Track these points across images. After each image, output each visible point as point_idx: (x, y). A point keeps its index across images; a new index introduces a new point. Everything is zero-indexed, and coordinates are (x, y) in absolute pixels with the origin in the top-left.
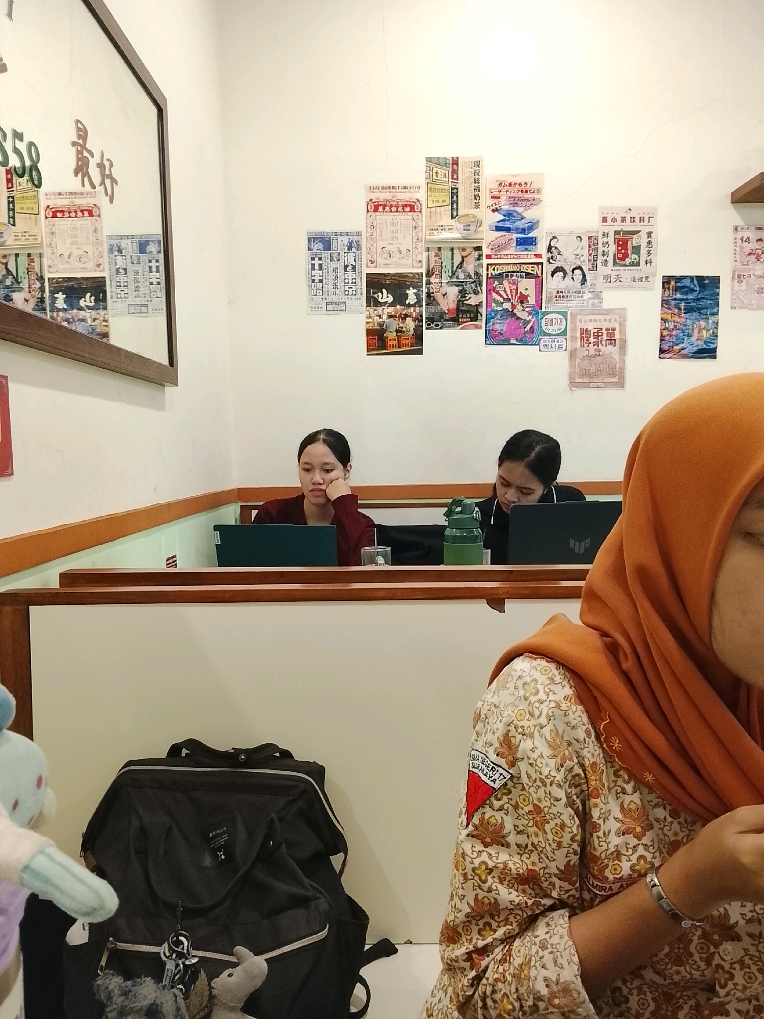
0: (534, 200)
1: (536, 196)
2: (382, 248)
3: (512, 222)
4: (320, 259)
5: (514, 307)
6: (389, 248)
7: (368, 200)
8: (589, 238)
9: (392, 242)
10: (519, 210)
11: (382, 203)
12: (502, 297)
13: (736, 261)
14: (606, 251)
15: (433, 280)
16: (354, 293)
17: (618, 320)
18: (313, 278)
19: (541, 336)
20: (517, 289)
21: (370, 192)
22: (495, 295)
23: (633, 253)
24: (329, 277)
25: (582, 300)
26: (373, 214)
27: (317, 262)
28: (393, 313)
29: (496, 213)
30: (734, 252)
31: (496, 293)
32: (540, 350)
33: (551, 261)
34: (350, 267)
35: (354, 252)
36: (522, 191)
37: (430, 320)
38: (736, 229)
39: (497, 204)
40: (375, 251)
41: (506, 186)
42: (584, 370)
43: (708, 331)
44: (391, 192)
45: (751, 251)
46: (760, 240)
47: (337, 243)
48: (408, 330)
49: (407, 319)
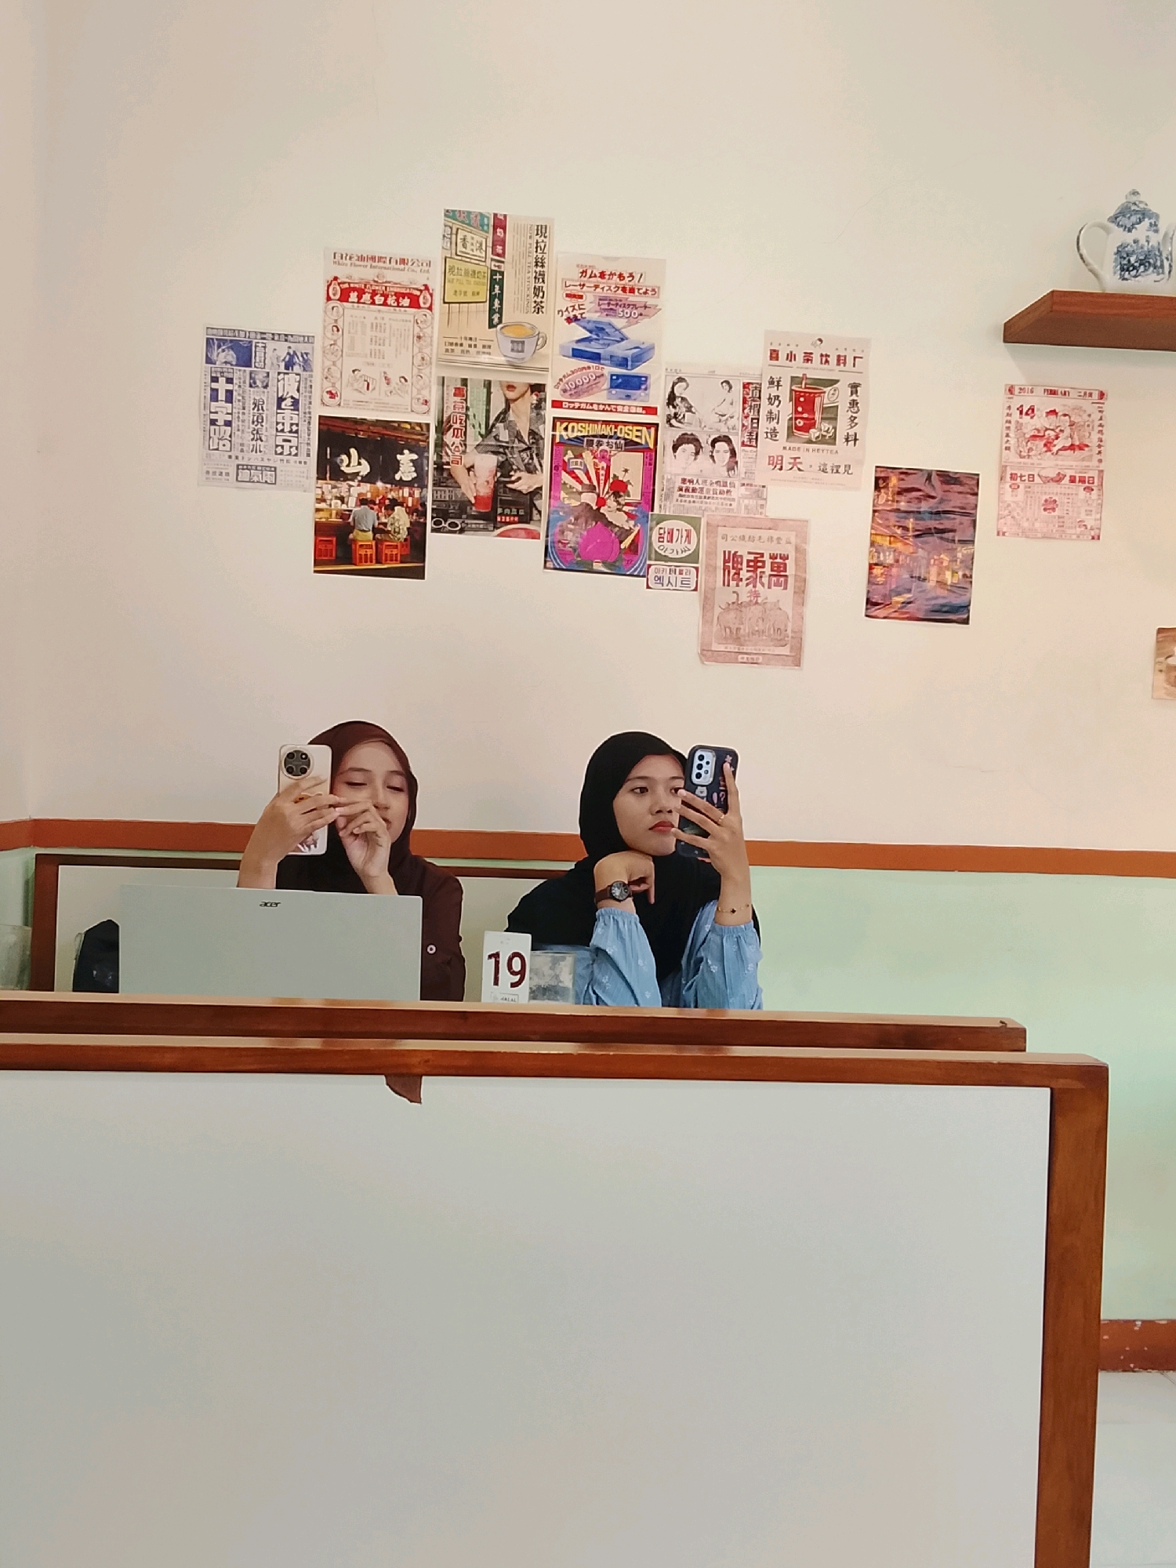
0: (645, 307)
1: (649, 300)
2: (354, 371)
3: (604, 344)
4: (230, 381)
5: (601, 502)
6: (366, 371)
7: (330, 278)
8: (746, 386)
9: (372, 360)
10: (618, 323)
11: (357, 286)
12: (581, 482)
13: (1007, 448)
14: (775, 412)
15: (449, 438)
16: (294, 451)
17: (793, 540)
18: (213, 416)
19: (650, 559)
20: (608, 467)
21: (335, 263)
22: (565, 477)
23: (822, 419)
24: (246, 417)
25: (729, 499)
26: (338, 304)
27: (222, 386)
28: (369, 496)
29: (573, 324)
30: (1005, 432)
31: (569, 474)
32: (648, 587)
33: (673, 422)
34: (289, 401)
35: (297, 374)
36: (624, 289)
37: (441, 514)
38: (1011, 390)
39: (576, 307)
40: (339, 376)
41: (595, 276)
42: (728, 630)
43: (954, 572)
44: (375, 267)
45: (1036, 433)
46: (1054, 412)
47: (265, 353)
48: (397, 530)
49: (396, 508)
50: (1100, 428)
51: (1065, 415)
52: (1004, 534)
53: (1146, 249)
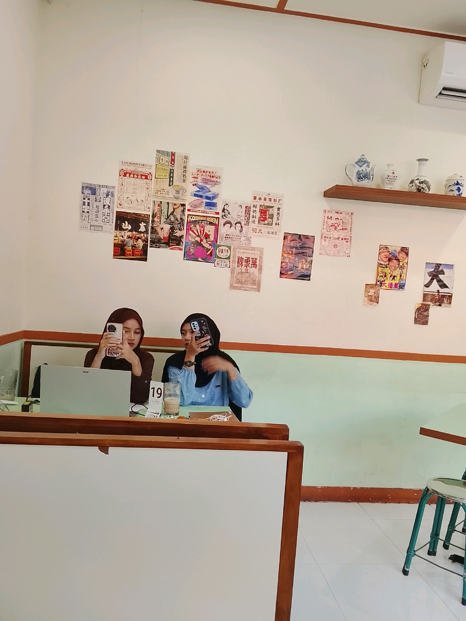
0: (217, 182)
1: (218, 180)
2: (127, 198)
3: (203, 193)
4: (89, 199)
5: (201, 240)
6: (131, 198)
7: (121, 169)
8: (246, 207)
9: (133, 195)
10: (208, 186)
11: (129, 172)
12: (195, 234)
14: (255, 215)
15: (156, 219)
16: (108, 221)
17: (259, 254)
18: (83, 210)
19: (216, 258)
20: (204, 230)
21: (122, 165)
22: (191, 232)
23: (269, 218)
24: (93, 210)
25: (240, 241)
26: (123, 177)
27: (86, 201)
28: (131, 236)
29: (195, 186)
31: (192, 231)
32: (215, 266)
34: (107, 206)
35: (110, 198)
36: (210, 176)
37: (153, 242)
39: (196, 181)
40: (122, 199)
41: (202, 172)
42: (238, 280)
43: (306, 265)
44: (134, 166)
45: (332, 225)
46: (338, 219)
47: (100, 191)
48: (139, 246)
49: (139, 240)
50: (351, 224)
51: (341, 219)
52: (322, 254)
53: (365, 173)
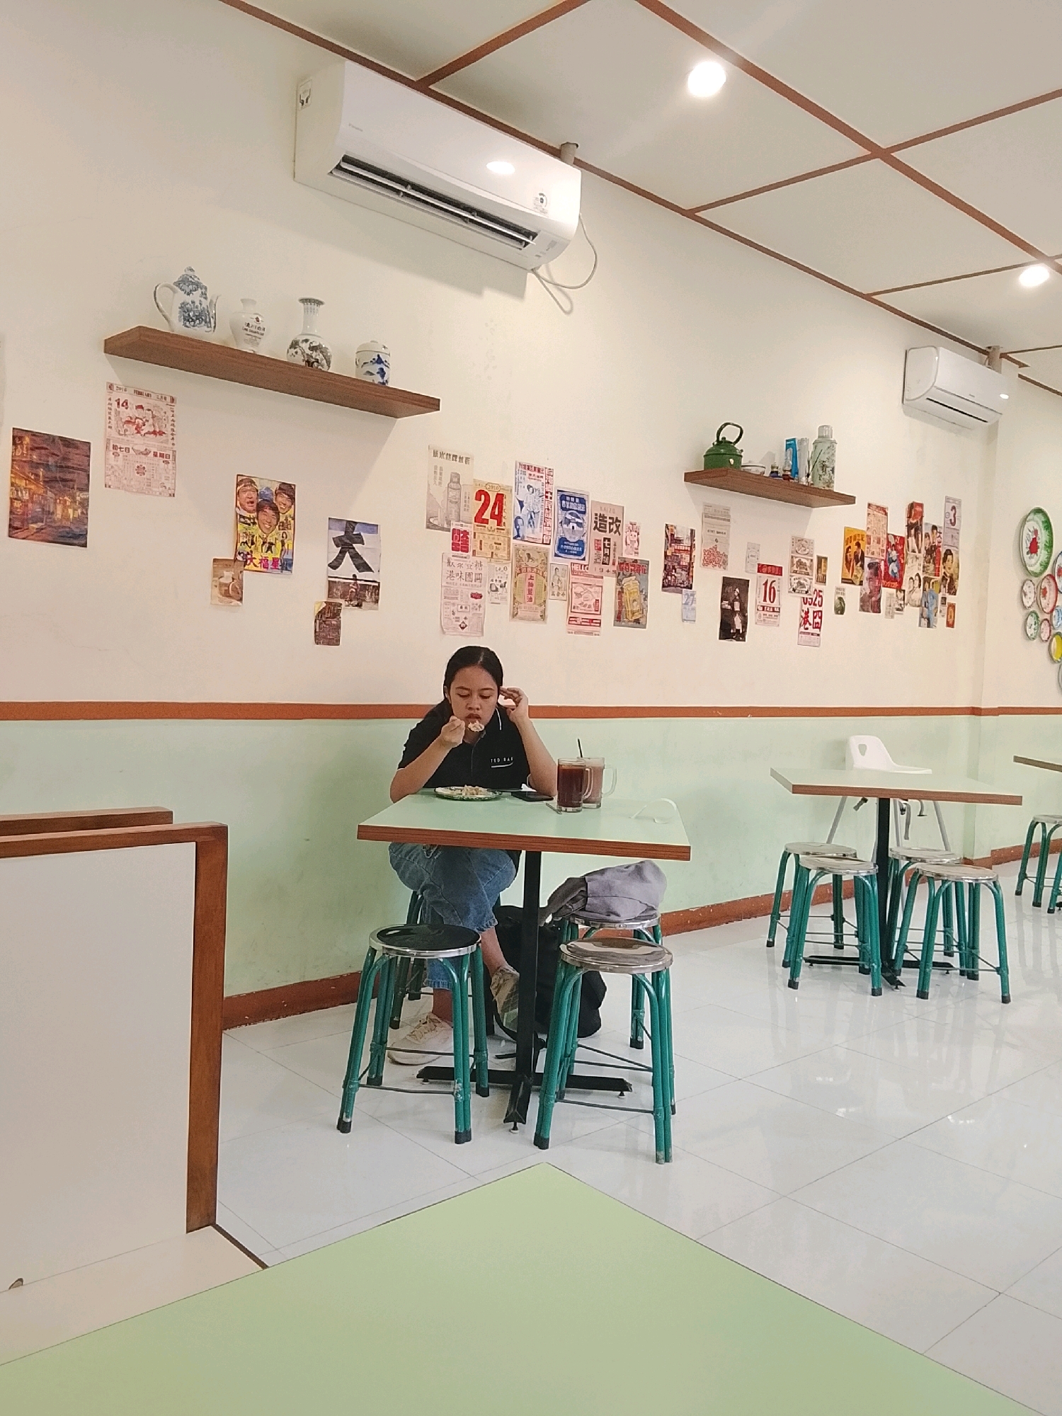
13: (110, 427)
30: (108, 416)
38: (111, 387)
43: (75, 510)
45: (130, 419)
46: (141, 407)
50: (173, 422)
51: (149, 410)
52: (110, 487)
53: (199, 309)
